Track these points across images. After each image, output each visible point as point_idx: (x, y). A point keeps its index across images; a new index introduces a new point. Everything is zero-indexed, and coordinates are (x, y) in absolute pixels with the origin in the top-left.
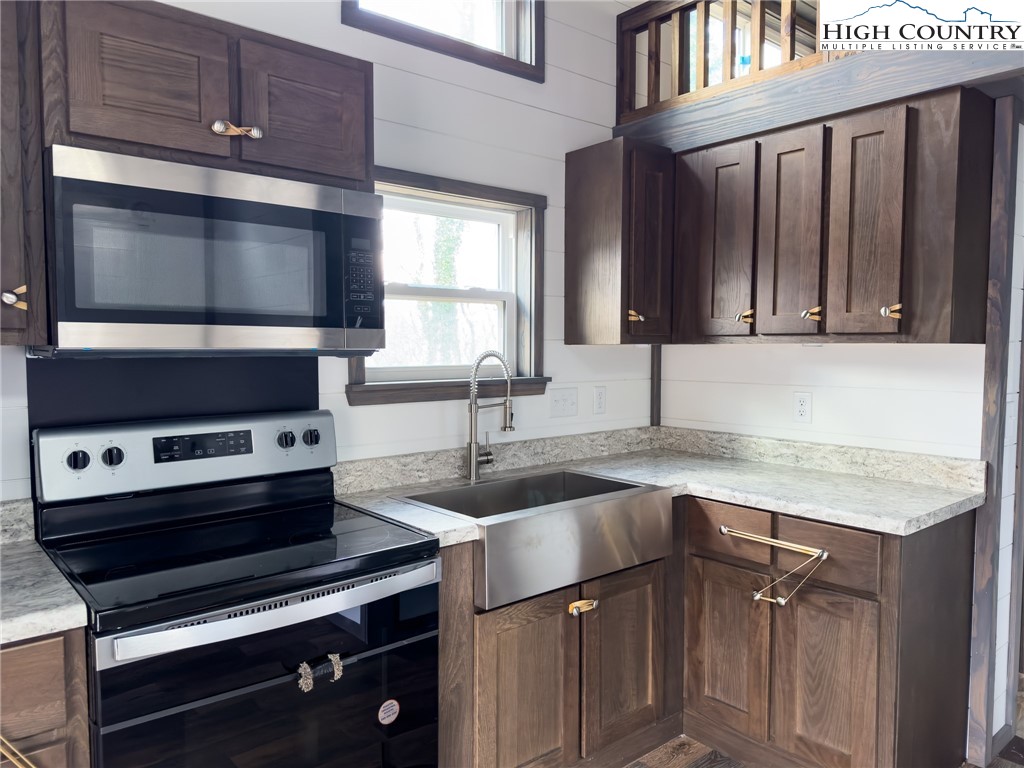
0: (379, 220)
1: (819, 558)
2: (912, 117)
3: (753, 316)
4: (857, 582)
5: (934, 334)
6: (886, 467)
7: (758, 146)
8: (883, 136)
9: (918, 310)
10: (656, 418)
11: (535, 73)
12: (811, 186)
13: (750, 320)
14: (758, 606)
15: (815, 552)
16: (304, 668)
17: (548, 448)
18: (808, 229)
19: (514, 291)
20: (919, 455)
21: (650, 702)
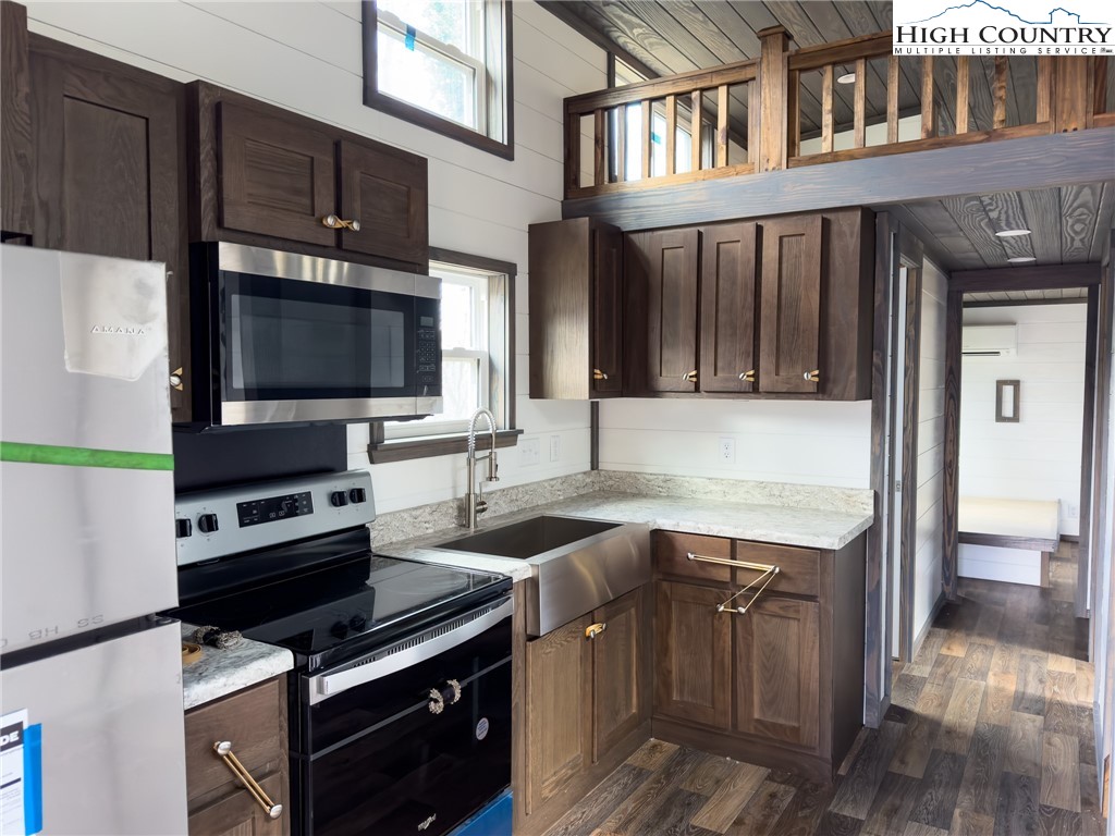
0: (439, 300)
1: (772, 573)
2: (826, 224)
3: (697, 376)
4: (803, 588)
5: (843, 395)
6: (798, 498)
7: (700, 234)
8: (804, 237)
9: (832, 375)
10: (595, 464)
11: (506, 152)
12: (745, 270)
13: (694, 379)
14: (720, 617)
15: (769, 568)
16: (435, 694)
17: (520, 496)
18: (743, 307)
19: (487, 350)
20: (824, 487)
21: (634, 711)
